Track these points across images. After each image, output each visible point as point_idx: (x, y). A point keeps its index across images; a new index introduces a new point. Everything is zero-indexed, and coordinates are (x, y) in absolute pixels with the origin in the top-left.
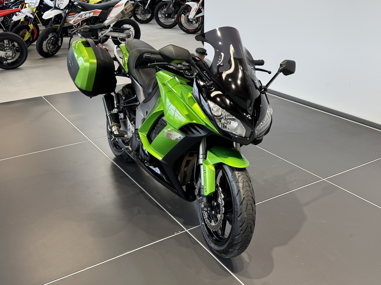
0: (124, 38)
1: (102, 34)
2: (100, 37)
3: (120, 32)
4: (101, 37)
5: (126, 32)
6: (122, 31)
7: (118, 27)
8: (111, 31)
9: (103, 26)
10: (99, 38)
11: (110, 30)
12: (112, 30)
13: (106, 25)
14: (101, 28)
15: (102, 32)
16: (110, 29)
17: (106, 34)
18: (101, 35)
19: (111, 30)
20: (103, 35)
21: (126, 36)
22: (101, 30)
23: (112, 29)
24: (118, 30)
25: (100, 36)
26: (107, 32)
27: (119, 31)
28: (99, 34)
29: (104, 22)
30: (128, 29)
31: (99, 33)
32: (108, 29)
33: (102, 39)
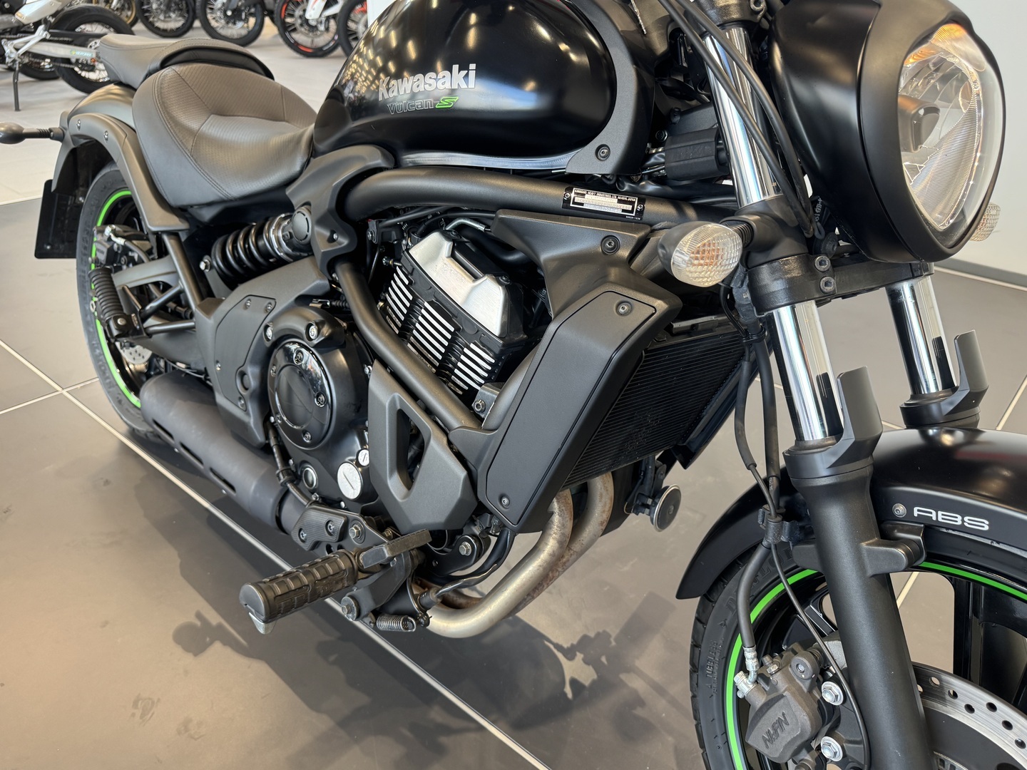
0: (89, 62)
1: (17, 50)
2: (10, 57)
3: (76, 45)
4: (13, 56)
5: (93, 44)
6: (83, 41)
7: (66, 30)
8: (44, 40)
9: (16, 25)
10: (7, 60)
11: (42, 38)
12: (48, 37)
13: (25, 22)
14: (12, 29)
15: (16, 42)
16: (41, 32)
17: (30, 47)
18: (14, 51)
19: (44, 36)
20: (21, 51)
21: (94, 56)
22: (12, 36)
23: (46, 32)
24: (68, 37)
25: (11, 52)
26: (32, 43)
27: (70, 39)
28: (5, 48)
29: (17, 13)
30: (99, 36)
31: (7, 45)
32: (33, 33)
33: (19, 63)
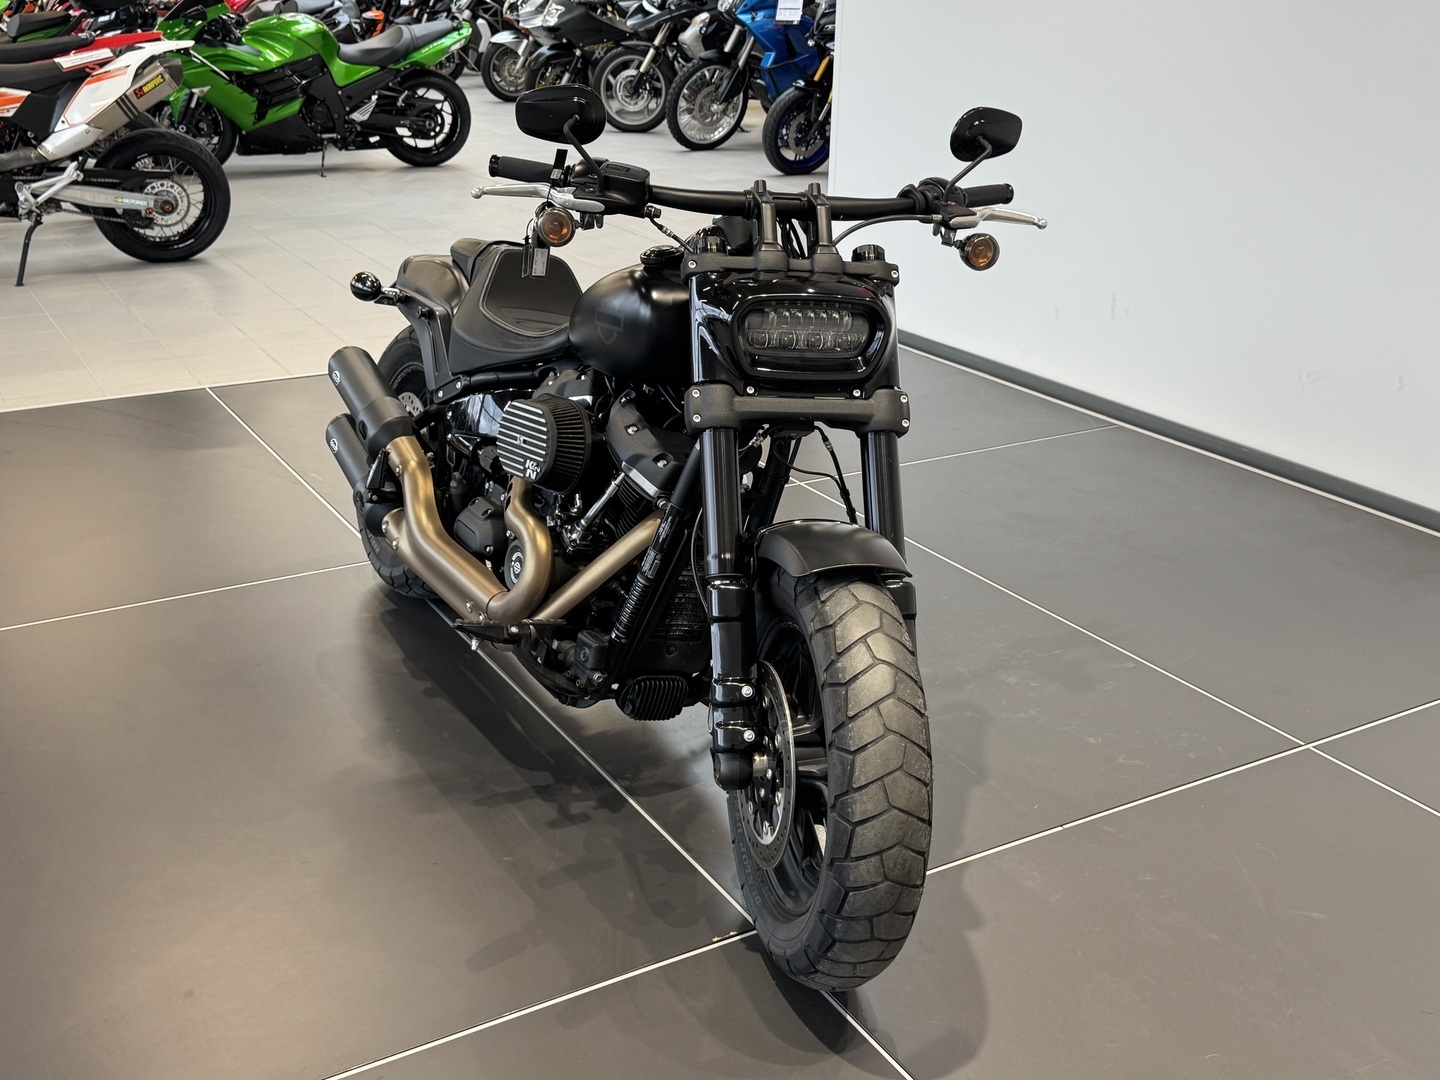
0: (143, 213)
1: (35, 196)
2: (24, 207)
4: (29, 205)
5: (153, 188)
6: (137, 183)
11: (71, 180)
12: (80, 179)
13: (52, 156)
14: (28, 167)
15: (34, 185)
16: (71, 171)
18: (31, 198)
19: (74, 177)
20: (41, 199)
21: (151, 205)
23: (79, 172)
24: (119, 178)
25: (27, 200)
28: (19, 194)
29: (42, 145)
31: (21, 190)
32: (60, 173)
